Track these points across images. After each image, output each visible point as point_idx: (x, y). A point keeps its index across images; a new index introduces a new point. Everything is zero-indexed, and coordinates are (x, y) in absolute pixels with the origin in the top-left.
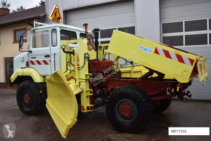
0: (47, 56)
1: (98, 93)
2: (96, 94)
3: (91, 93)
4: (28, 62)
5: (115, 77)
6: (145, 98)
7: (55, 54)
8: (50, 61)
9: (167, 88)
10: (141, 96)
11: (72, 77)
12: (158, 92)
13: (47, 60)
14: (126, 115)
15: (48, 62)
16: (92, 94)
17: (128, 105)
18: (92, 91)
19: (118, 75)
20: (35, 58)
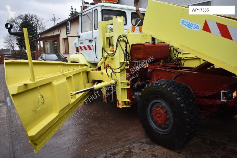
0: (91, 41)
1: (136, 86)
2: (133, 87)
3: (128, 85)
4: (78, 48)
5: (168, 65)
6: (184, 103)
7: (96, 38)
8: (93, 46)
9: (222, 91)
10: (179, 99)
11: (108, 64)
12: (216, 93)
13: (90, 45)
14: (160, 122)
15: (91, 47)
16: (129, 87)
17: (162, 108)
18: (129, 83)
19: (175, 62)
20: (82, 43)
